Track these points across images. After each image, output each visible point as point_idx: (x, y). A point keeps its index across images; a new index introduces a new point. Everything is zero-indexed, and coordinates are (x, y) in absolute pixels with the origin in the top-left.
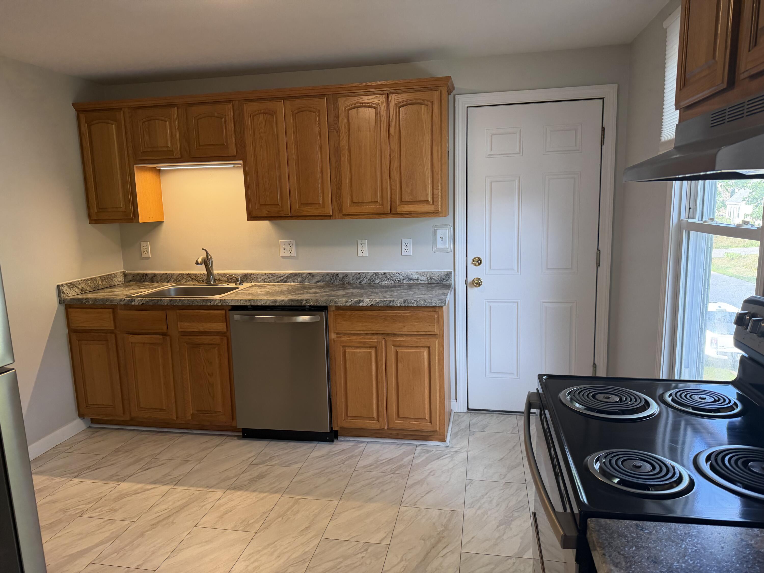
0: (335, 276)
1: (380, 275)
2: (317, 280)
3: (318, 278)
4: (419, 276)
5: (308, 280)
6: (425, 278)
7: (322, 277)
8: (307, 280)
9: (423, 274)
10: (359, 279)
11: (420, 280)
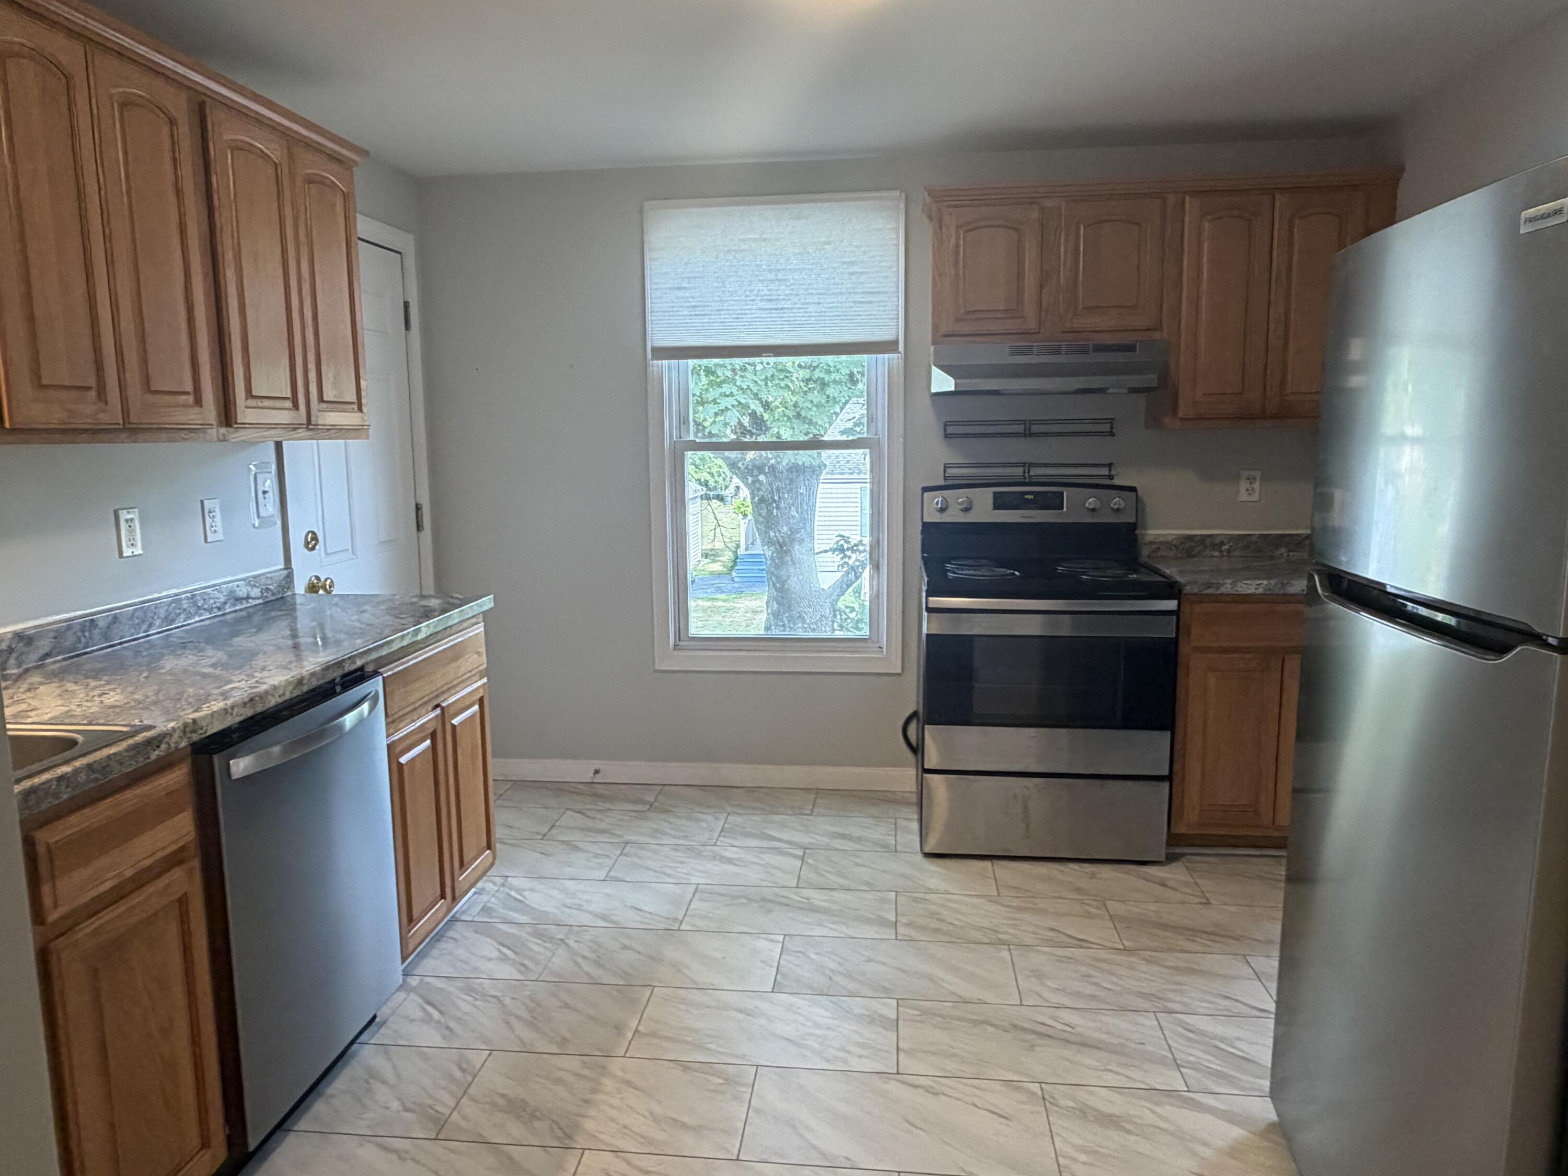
0: (87, 629)
1: (184, 602)
2: (41, 652)
3: (45, 645)
4: (249, 588)
5: (17, 658)
6: (256, 592)
7: (55, 638)
8: (12, 661)
9: (251, 582)
10: (143, 621)
11: (253, 599)
